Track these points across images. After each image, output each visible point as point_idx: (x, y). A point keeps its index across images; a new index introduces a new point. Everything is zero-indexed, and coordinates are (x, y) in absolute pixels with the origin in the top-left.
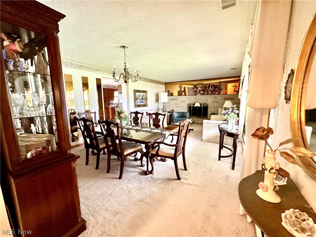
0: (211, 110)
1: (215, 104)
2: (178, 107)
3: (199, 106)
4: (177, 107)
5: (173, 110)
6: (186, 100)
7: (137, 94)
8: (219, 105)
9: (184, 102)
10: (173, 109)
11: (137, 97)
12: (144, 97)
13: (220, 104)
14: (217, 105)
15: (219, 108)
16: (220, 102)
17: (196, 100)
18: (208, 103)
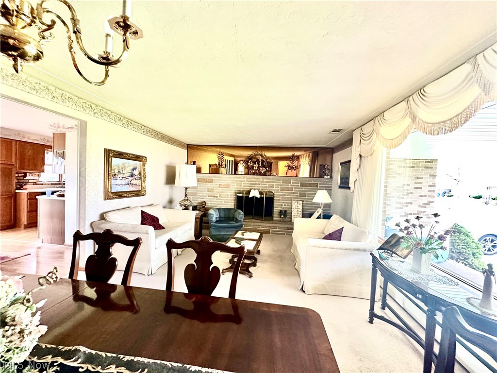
0: (279, 205)
1: (287, 194)
2: (214, 197)
3: (258, 196)
4: (212, 196)
5: (205, 202)
6: (232, 183)
7: (116, 162)
8: (293, 196)
9: (227, 187)
10: (204, 200)
11: (116, 171)
12: (136, 172)
13: (294, 193)
14: (290, 195)
15: (294, 201)
16: (294, 191)
17: (250, 184)
18: (273, 191)
